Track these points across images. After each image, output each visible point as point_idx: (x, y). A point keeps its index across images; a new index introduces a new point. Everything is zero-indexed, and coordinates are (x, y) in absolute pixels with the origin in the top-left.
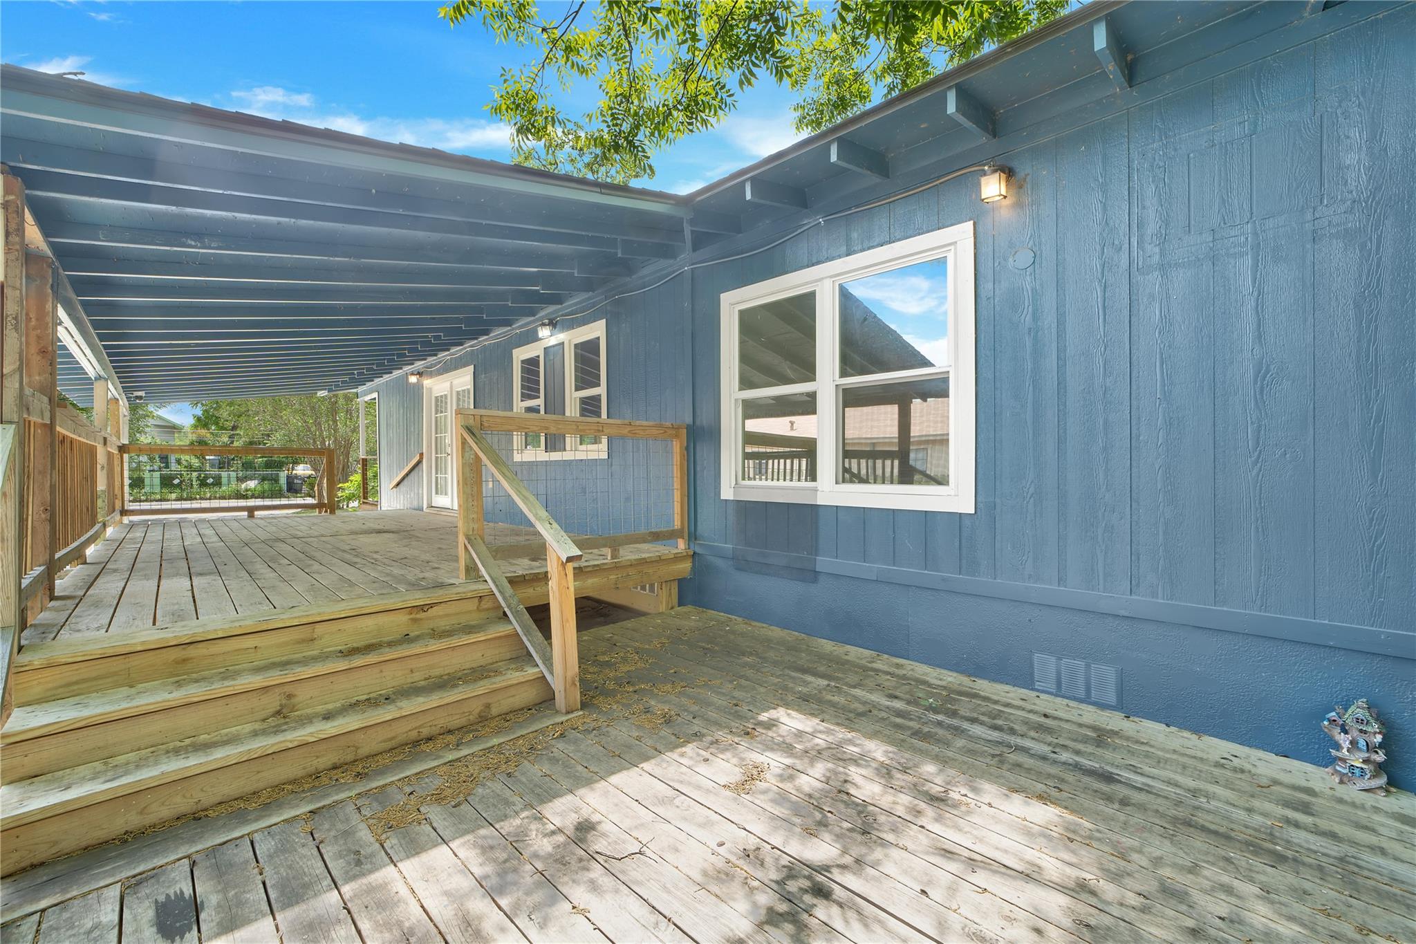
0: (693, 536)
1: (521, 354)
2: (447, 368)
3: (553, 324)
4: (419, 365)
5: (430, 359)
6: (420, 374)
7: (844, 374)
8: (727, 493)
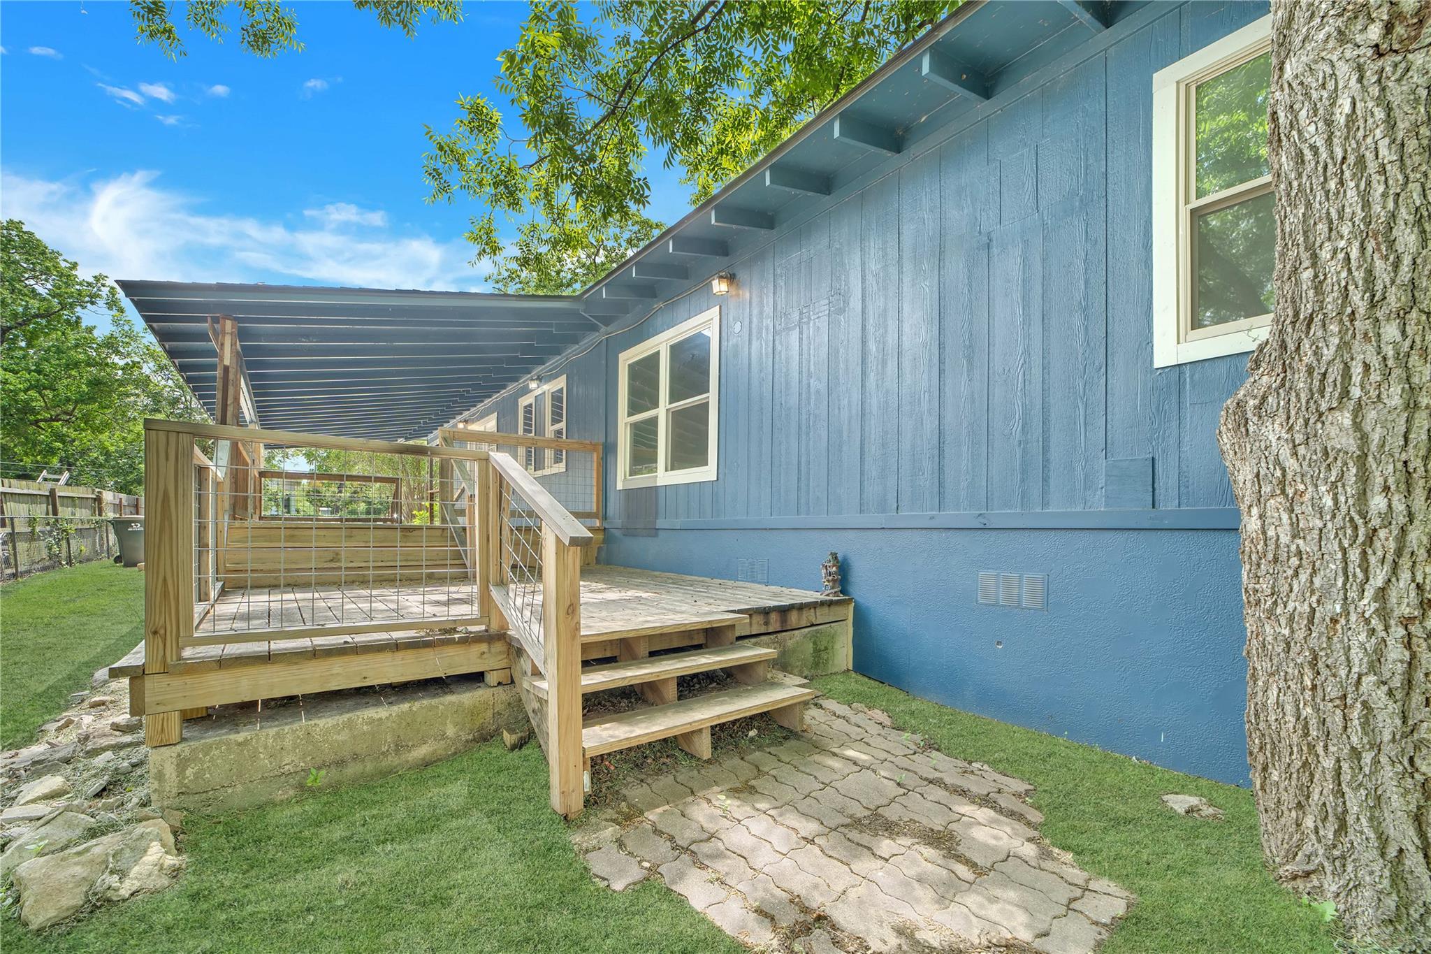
0: (605, 517)
1: (524, 401)
2: (483, 415)
3: (540, 379)
4: (466, 414)
5: (473, 409)
6: (466, 421)
7: (670, 403)
8: (620, 486)
